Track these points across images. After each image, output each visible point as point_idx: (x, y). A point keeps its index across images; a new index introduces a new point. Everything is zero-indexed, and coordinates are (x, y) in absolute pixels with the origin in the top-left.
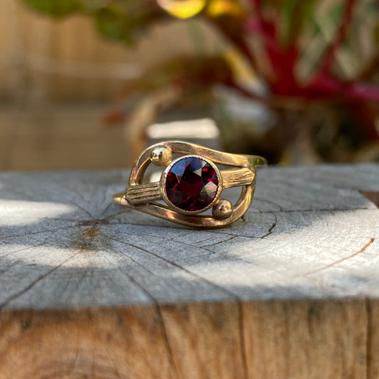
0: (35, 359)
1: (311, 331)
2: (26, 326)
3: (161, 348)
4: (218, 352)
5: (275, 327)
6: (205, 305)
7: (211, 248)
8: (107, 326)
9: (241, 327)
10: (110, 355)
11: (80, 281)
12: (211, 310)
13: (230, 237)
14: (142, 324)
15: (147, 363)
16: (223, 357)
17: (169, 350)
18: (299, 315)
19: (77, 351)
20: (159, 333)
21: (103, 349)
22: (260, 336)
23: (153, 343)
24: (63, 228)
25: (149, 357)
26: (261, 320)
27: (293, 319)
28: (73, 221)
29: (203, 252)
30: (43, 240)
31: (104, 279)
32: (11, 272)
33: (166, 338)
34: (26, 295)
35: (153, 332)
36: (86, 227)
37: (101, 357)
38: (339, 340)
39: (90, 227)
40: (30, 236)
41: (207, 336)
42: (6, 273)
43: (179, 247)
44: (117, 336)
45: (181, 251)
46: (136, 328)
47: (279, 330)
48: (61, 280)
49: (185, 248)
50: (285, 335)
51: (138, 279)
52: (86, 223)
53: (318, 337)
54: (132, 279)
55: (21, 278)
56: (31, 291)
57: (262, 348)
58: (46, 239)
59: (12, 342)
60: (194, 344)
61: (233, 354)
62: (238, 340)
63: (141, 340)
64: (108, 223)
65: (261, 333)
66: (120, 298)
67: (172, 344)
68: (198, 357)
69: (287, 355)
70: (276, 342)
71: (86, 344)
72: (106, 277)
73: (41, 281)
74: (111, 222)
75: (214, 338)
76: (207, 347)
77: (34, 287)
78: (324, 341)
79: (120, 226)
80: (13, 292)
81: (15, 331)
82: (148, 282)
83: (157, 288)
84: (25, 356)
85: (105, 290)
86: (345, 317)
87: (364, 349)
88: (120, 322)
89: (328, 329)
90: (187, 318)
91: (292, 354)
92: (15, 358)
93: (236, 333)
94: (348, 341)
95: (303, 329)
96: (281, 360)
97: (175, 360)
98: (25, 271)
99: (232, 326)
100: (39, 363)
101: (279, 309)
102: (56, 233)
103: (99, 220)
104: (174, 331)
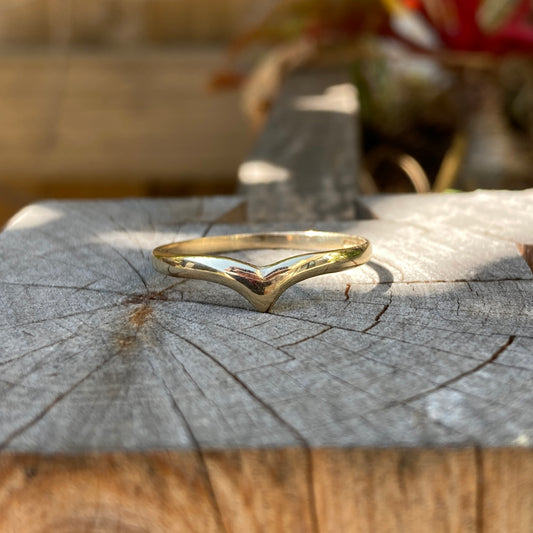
0: (44, 515)
1: (403, 488)
2: (31, 474)
3: (206, 506)
4: (280, 512)
5: (356, 481)
6: (262, 451)
7: (291, 350)
8: (134, 476)
9: (310, 480)
10: (140, 513)
11: (108, 406)
12: (270, 458)
13: (322, 328)
14: (181, 475)
15: (188, 524)
16: (287, 518)
17: (216, 508)
18: (386, 467)
19: (98, 506)
20: (202, 487)
21: (130, 505)
22: (335, 493)
23: (194, 499)
24: (105, 308)
25: (191, 517)
26: (336, 473)
27: (379, 472)
28: (121, 294)
29: (279, 358)
30: (74, 329)
31: (140, 404)
32: (24, 387)
33: (211, 493)
34: (35, 430)
35: (194, 485)
36: (136, 306)
37: (129, 515)
38: (439, 500)
39: (140, 305)
40: (59, 321)
41: (265, 492)
42: (16, 389)
43: (250, 346)
44: (148, 489)
45: (250, 354)
46: (172, 480)
47: (361, 486)
48: (84, 404)
49: (257, 350)
50: (369, 492)
51: (183, 406)
52: (137, 299)
53: (412, 496)
54: (175, 406)
55: (34, 399)
56: (42, 422)
57: (338, 507)
58: (80, 327)
59: (14, 495)
60: (248, 502)
61: (299, 514)
62: (306, 496)
63: (178, 495)
64: (166, 300)
65: (337, 488)
66: (153, 438)
67: (219, 501)
68: (254, 517)
69: (370, 517)
70: (357, 501)
71: (108, 498)
72: (143, 400)
73: (58, 404)
74: (170, 297)
75: (275, 494)
76: (267, 506)
77: (47, 415)
78: (419, 501)
79: (180, 305)
80: (19, 424)
81: (17, 480)
82: (195, 411)
83: (205, 422)
84: (32, 510)
85: (137, 424)
86: (447, 471)
87: (472, 512)
88: (152, 472)
89: (425, 486)
90: (238, 468)
91: (378, 517)
92: (19, 513)
93: (303, 489)
94: (452, 501)
95: (392, 485)
96: (364, 523)
97: (224, 519)
98: (41, 385)
99: (299, 479)
100: (49, 520)
101: (360, 458)
102: (94, 316)
103: (154, 293)
104: (222, 484)
